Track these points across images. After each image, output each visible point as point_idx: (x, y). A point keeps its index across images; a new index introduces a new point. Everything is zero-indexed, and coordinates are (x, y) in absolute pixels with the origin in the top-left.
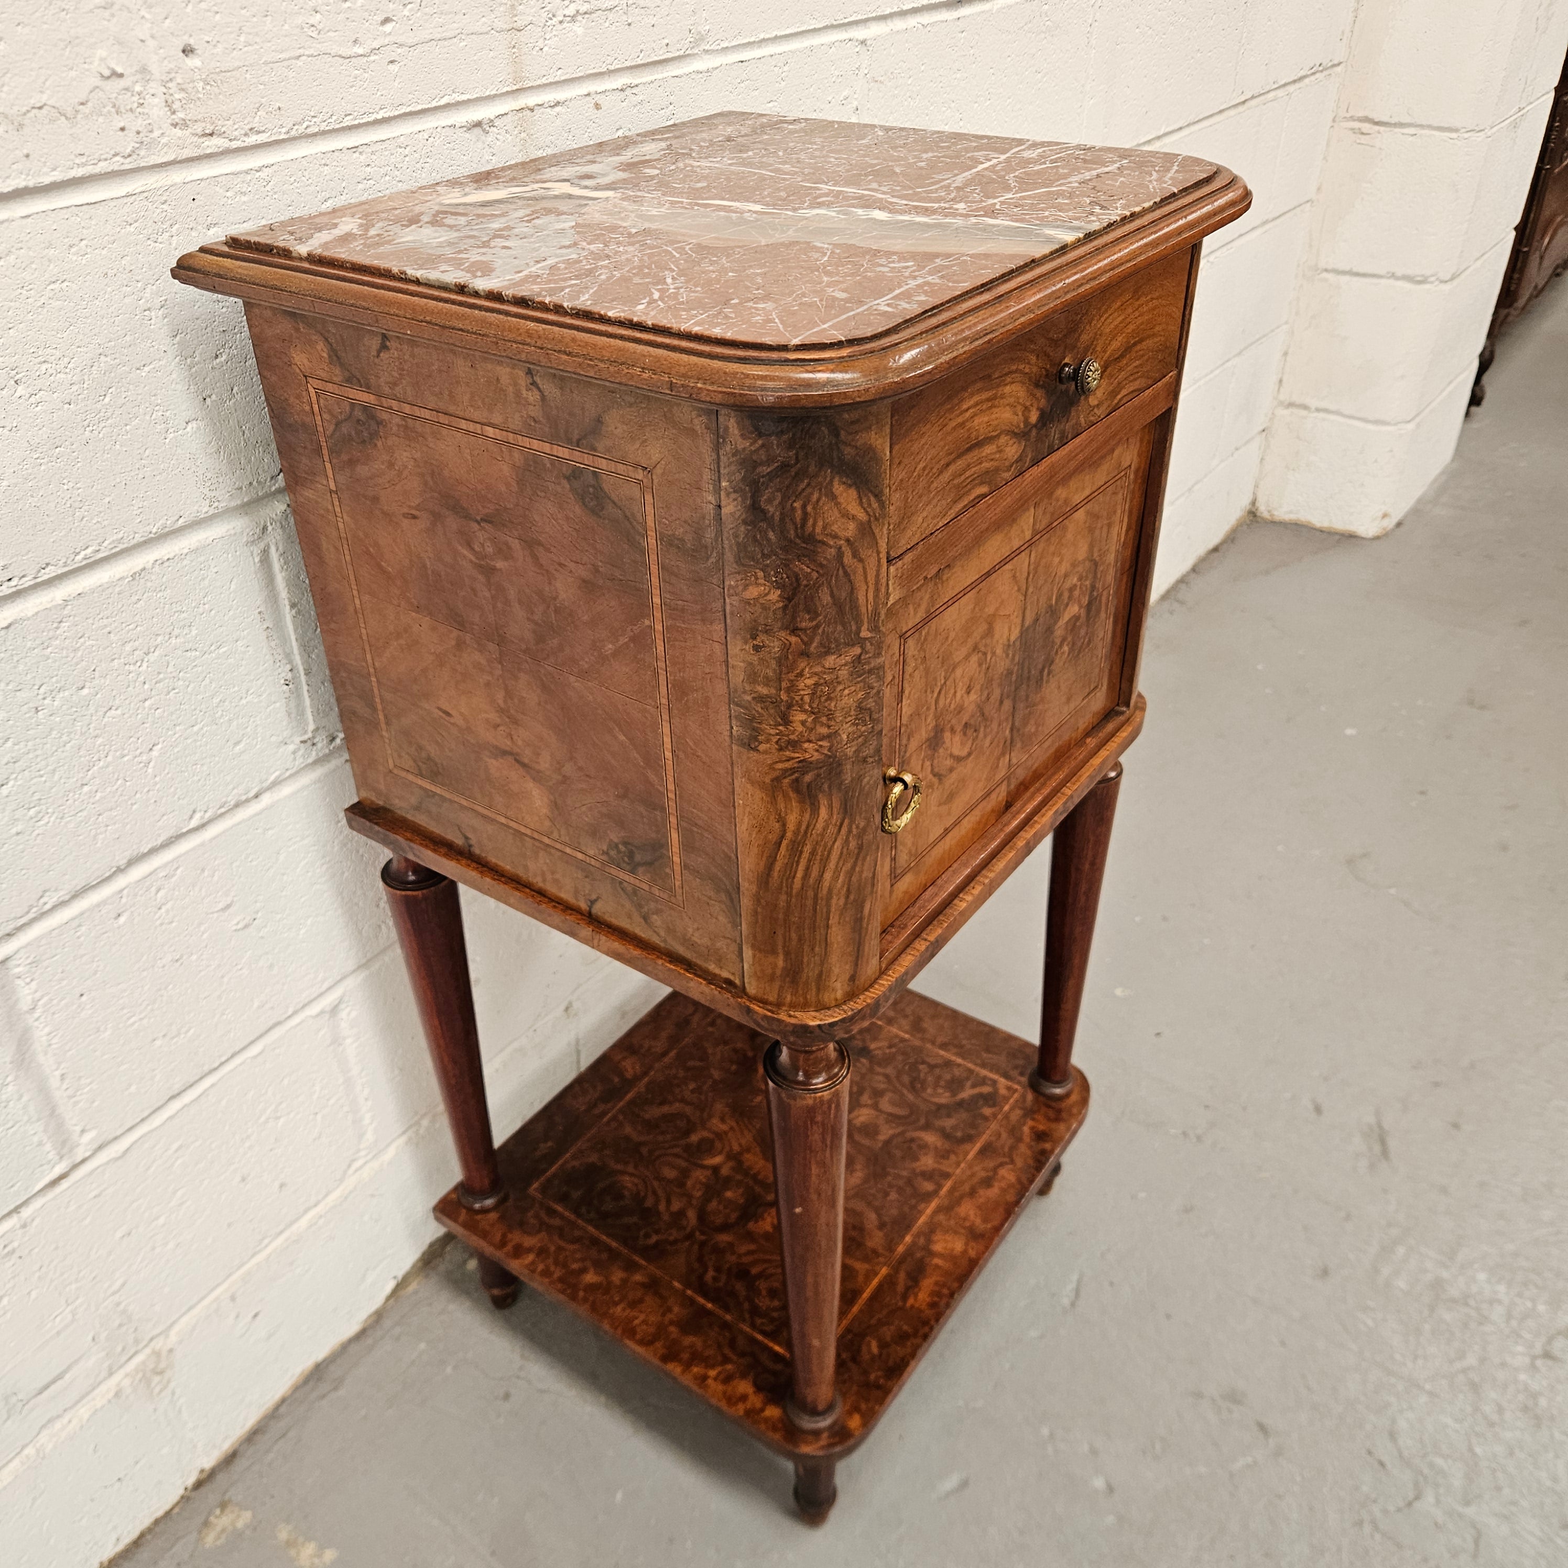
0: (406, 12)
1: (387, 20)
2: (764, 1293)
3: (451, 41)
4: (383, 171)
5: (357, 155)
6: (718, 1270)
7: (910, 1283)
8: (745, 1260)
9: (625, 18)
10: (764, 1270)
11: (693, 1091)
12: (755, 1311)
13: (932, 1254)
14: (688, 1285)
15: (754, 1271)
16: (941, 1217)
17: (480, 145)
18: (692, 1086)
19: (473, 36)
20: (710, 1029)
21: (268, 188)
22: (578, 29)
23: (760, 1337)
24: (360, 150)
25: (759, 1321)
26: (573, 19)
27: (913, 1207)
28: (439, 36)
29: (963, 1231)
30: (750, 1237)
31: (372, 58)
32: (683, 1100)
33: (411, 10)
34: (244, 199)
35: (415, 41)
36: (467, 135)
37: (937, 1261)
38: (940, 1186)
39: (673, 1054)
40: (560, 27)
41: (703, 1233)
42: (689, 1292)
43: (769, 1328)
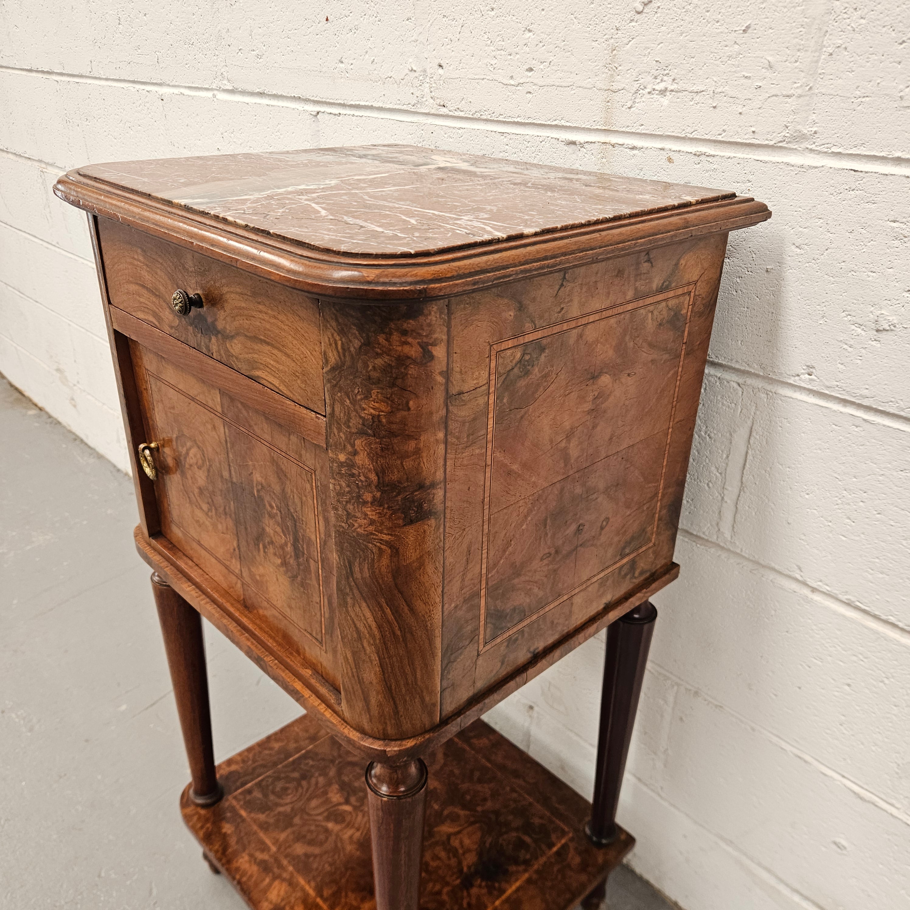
0: (542, 67)
1: (531, 70)
2: (287, 785)
3: (566, 89)
4: (514, 151)
5: (503, 137)
6: (312, 766)
7: (258, 860)
8: (313, 781)
9: (710, 101)
10: (302, 788)
11: (452, 771)
12: (278, 779)
13: (275, 878)
14: (308, 752)
15: (304, 783)
16: (299, 894)
17: (574, 156)
18: (457, 772)
19: (581, 89)
20: (508, 789)
21: (461, 139)
22: (665, 101)
23: (260, 778)
24: (505, 135)
25: (270, 780)
26: (663, 92)
27: (314, 878)
28: (558, 84)
29: (283, 904)
30: (329, 784)
31: (518, 88)
32: (445, 765)
33: (544, 66)
34: (451, 140)
35: (543, 84)
36: (566, 148)
37: (267, 880)
38: (325, 900)
39: (489, 765)
40: (649, 96)
41: (340, 763)
42: (303, 752)
43: (264, 783)
